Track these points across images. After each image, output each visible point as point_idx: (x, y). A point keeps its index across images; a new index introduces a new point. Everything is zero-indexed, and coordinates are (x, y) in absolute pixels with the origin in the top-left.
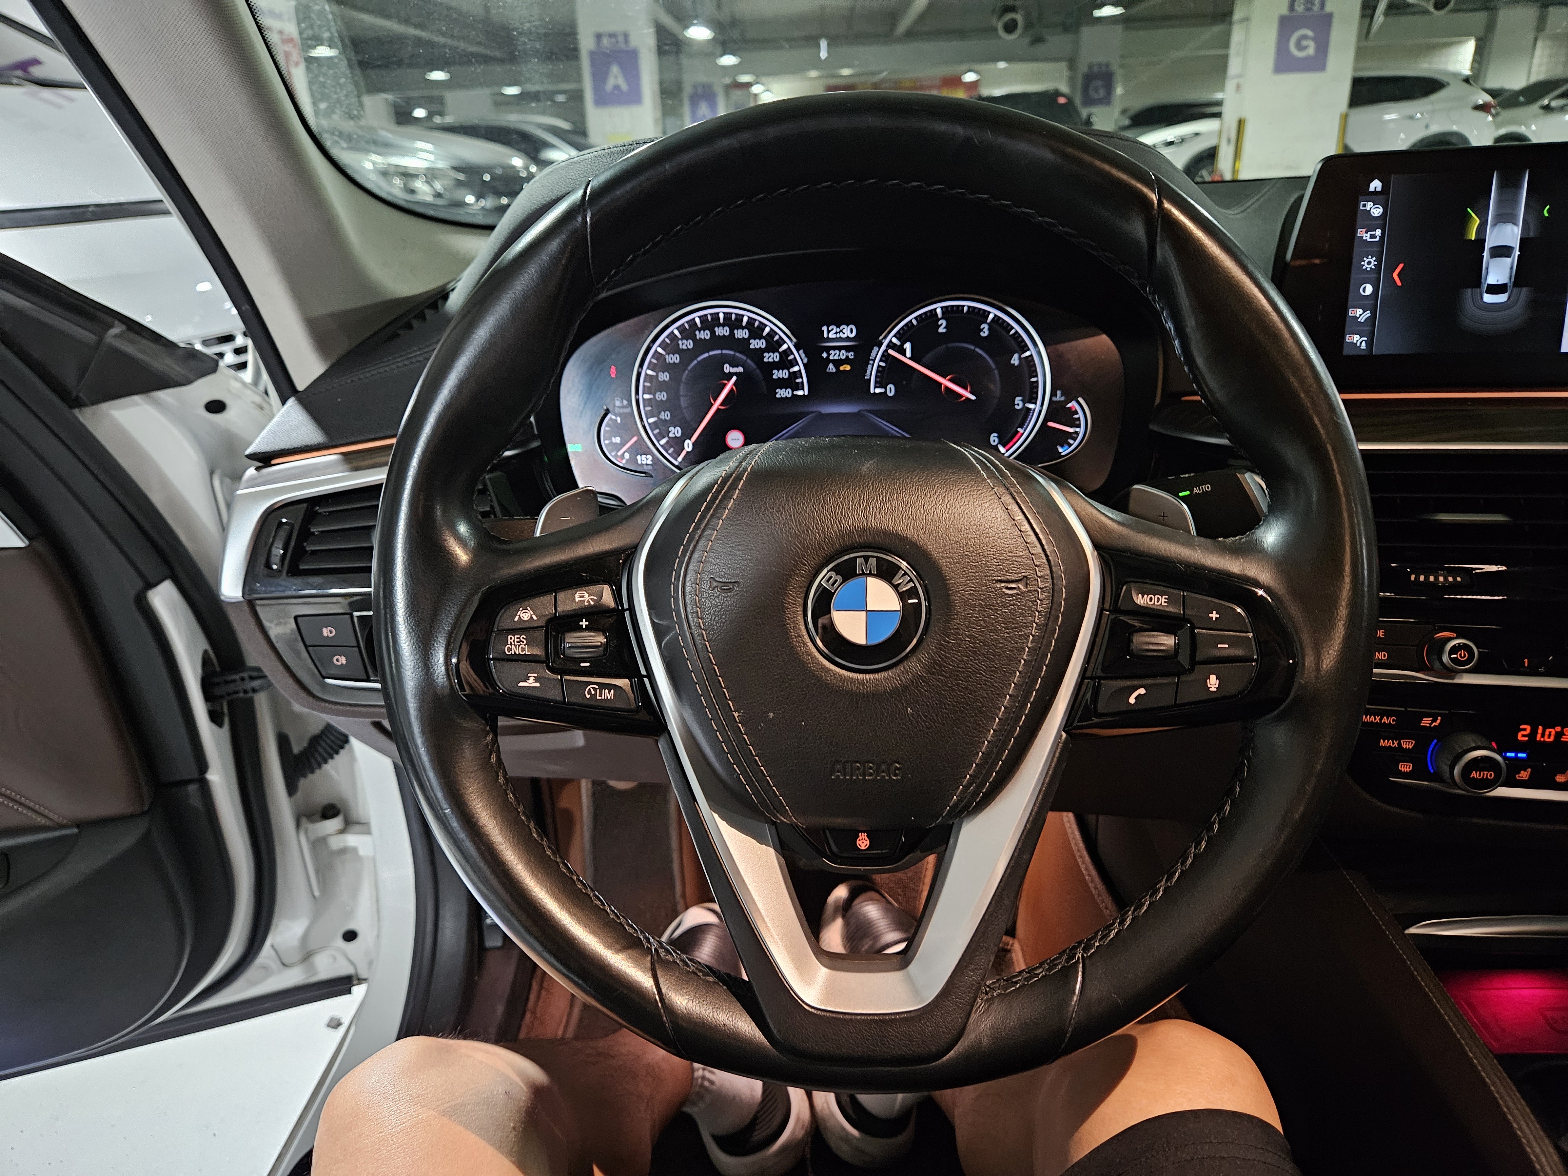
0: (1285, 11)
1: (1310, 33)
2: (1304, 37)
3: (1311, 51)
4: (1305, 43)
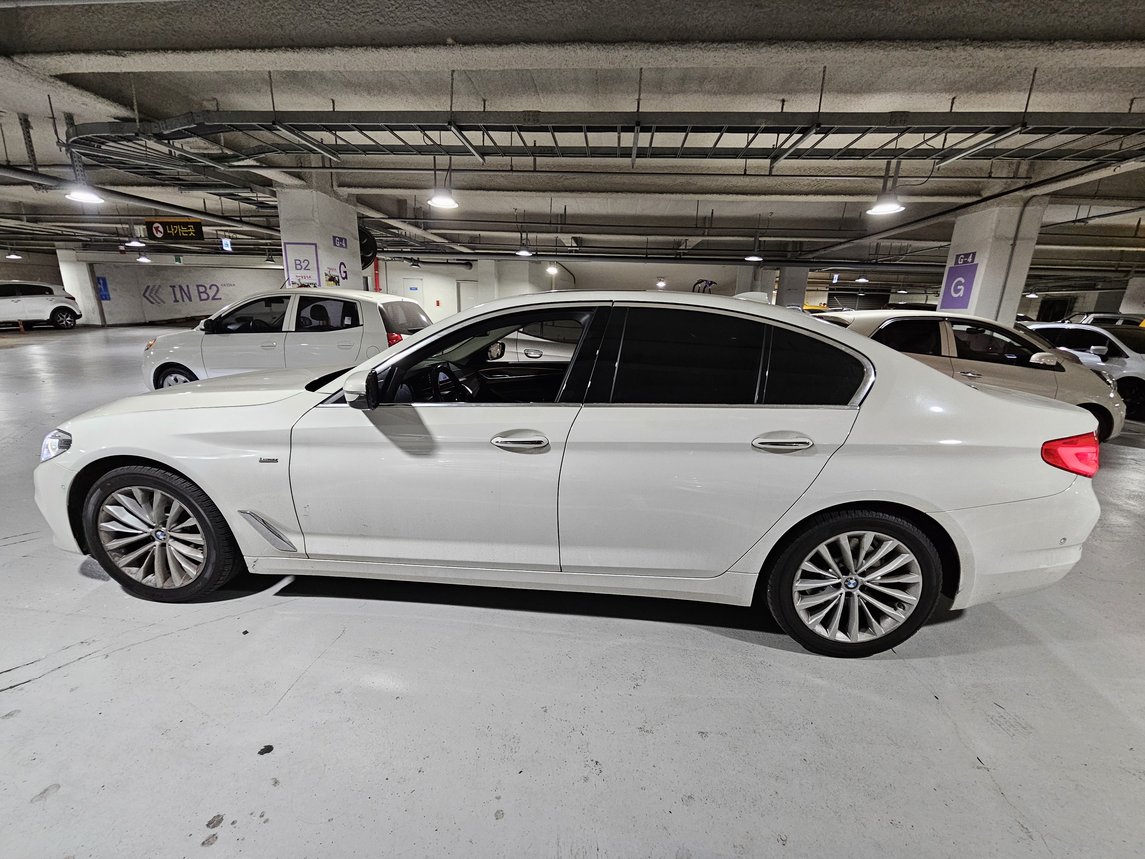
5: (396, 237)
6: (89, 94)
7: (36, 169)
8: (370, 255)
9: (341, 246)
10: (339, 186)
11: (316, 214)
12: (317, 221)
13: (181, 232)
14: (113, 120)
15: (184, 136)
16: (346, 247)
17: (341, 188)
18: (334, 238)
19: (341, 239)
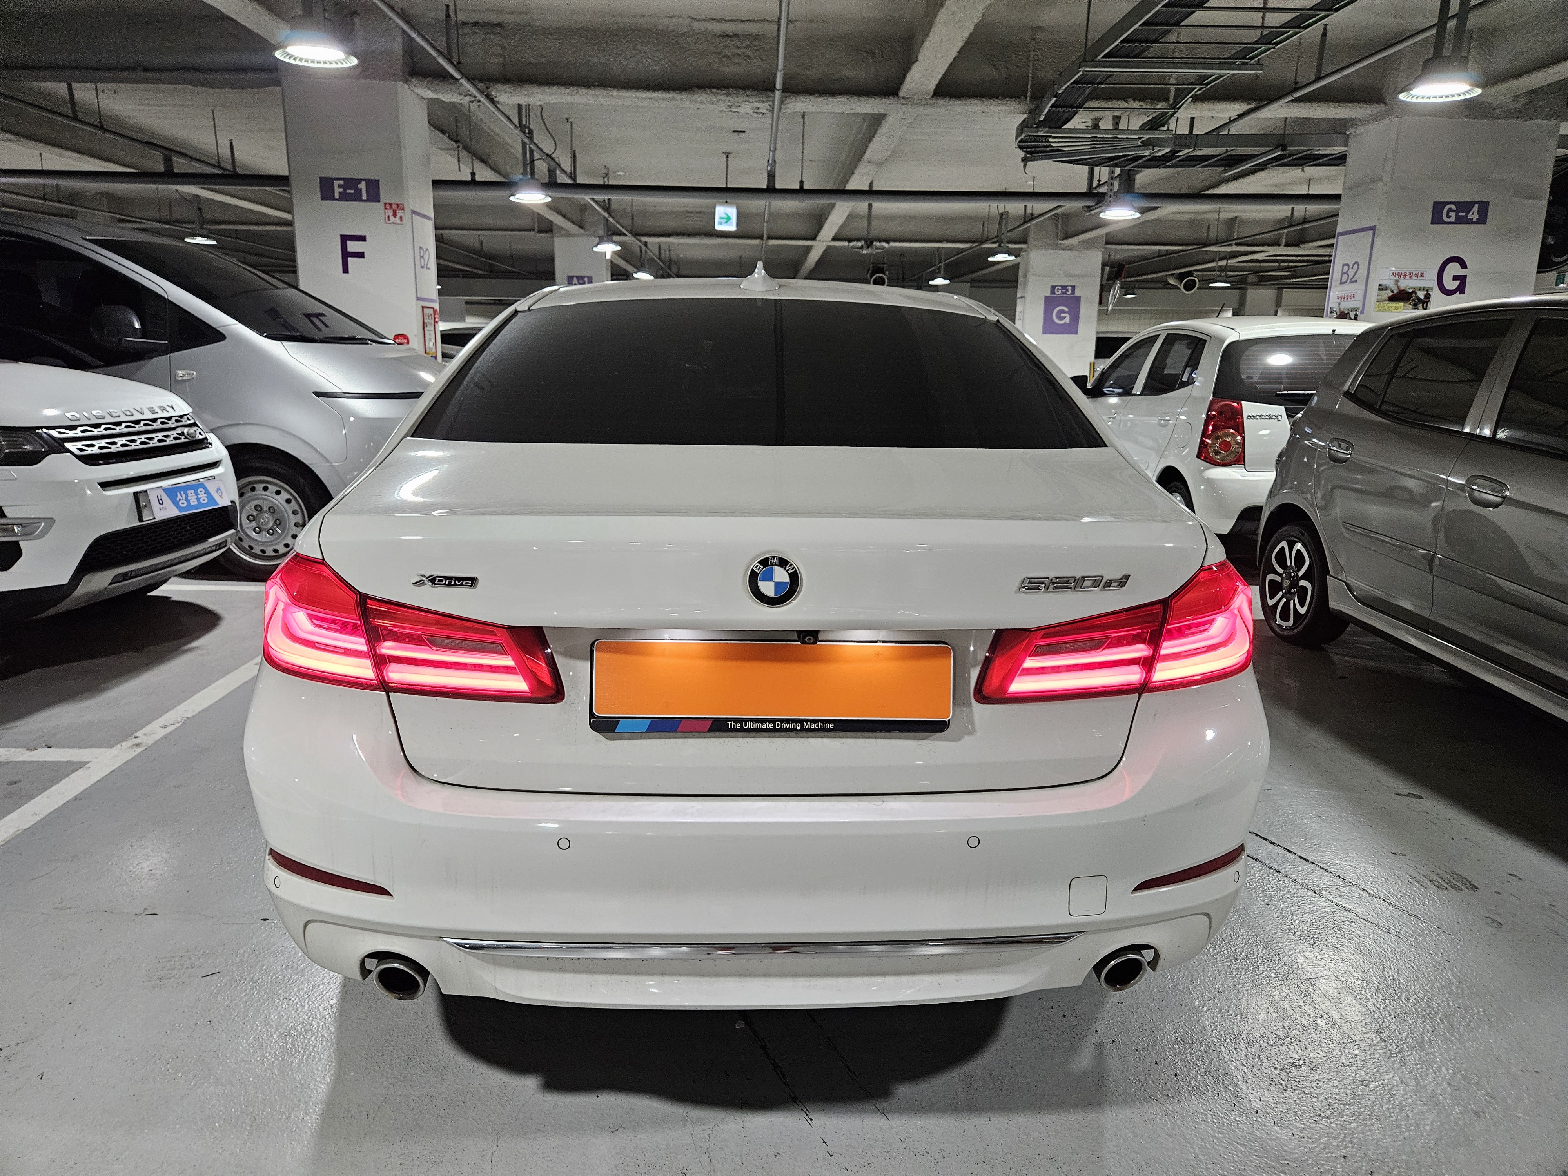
0: (1048, 294)
1: (1066, 309)
2: (1063, 311)
3: (1067, 320)
4: (1063, 315)
6: (972, 100)
9: (1463, 220)
11: (1389, 166)
12: (1387, 178)
16: (1482, 220)
18: (1438, 205)
19: (1464, 207)
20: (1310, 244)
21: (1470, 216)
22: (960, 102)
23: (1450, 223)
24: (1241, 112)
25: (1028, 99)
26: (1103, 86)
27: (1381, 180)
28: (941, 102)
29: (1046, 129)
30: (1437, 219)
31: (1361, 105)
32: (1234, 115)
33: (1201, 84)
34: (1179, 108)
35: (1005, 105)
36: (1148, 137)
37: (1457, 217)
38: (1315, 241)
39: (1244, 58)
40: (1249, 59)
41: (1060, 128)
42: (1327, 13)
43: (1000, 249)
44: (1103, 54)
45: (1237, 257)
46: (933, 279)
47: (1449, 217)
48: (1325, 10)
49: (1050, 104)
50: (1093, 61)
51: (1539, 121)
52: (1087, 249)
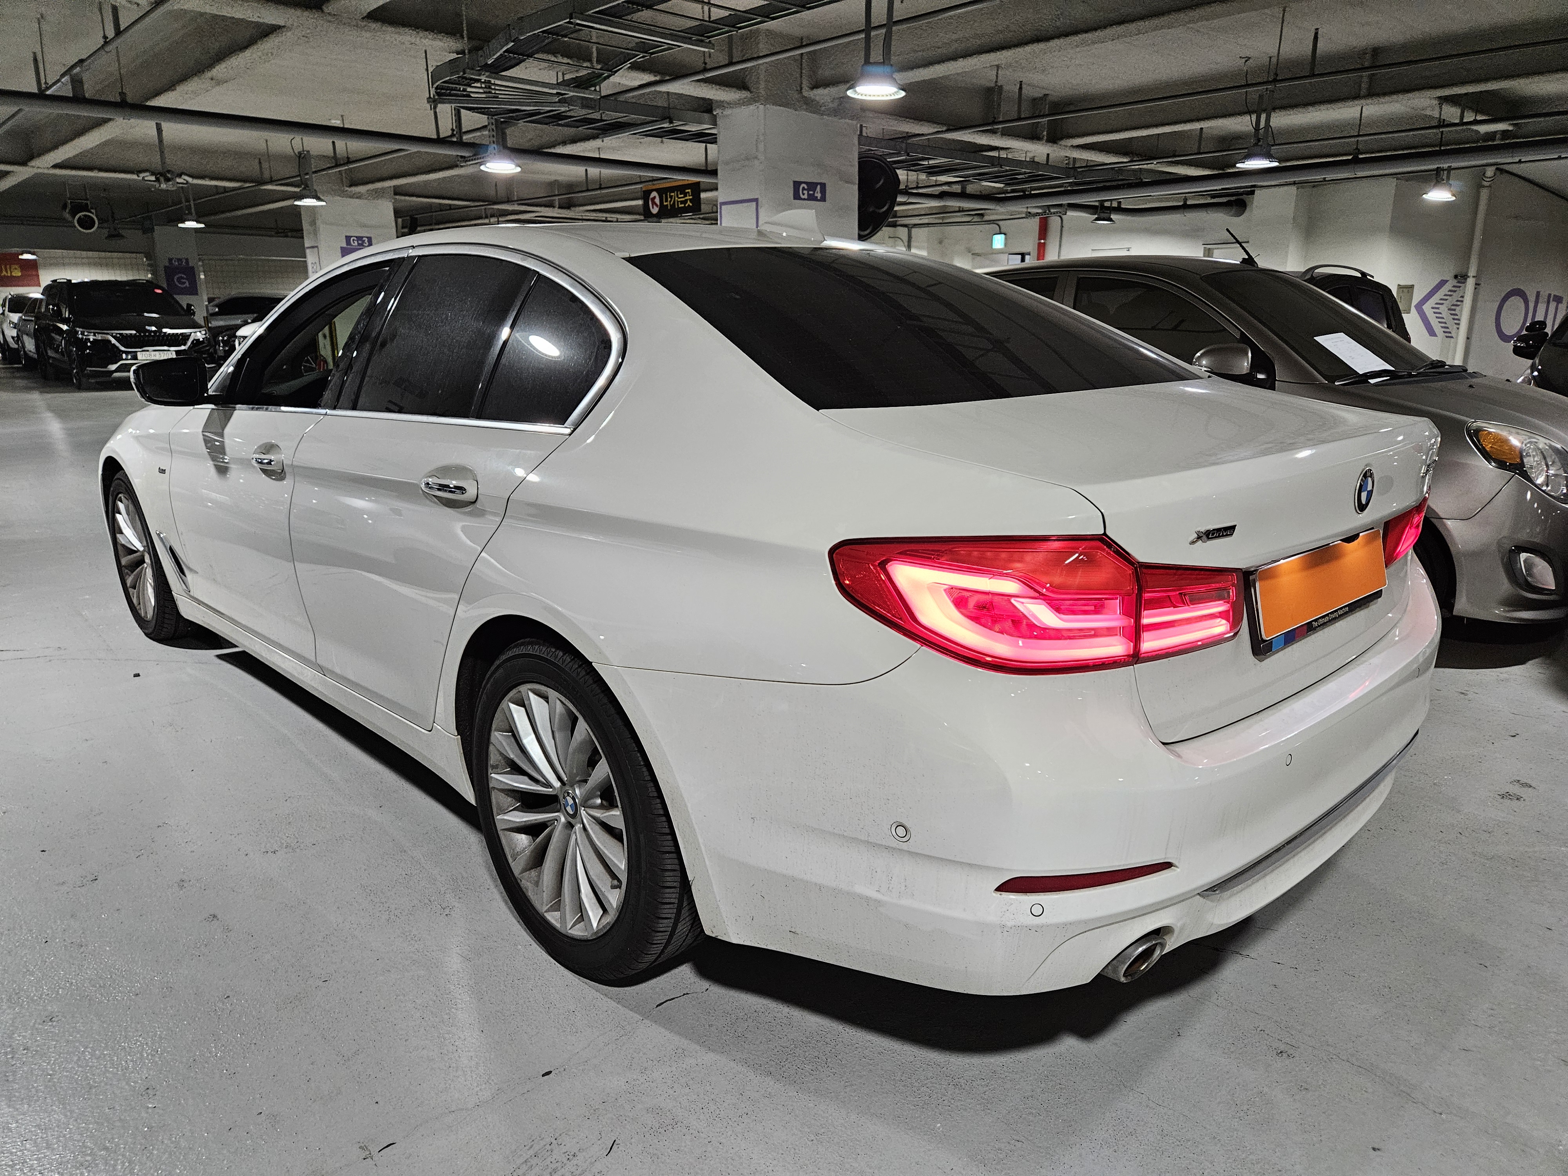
0: (344, 245)
5: (993, 165)
6: (407, 30)
7: (461, 137)
8: (885, 208)
9: (812, 198)
10: (812, 88)
11: (761, 147)
12: (762, 157)
13: (678, 202)
14: (455, 56)
15: (513, 62)
16: (823, 199)
17: (820, 91)
18: (797, 184)
19: (812, 186)
20: (581, 208)
21: (816, 195)
22: (393, 29)
23: (804, 199)
24: (644, 82)
25: (466, 39)
26: (566, 39)
27: (756, 158)
28: (373, 25)
29: (487, 74)
30: (797, 197)
31: (734, 90)
32: (637, 83)
33: (646, 52)
34: (616, 72)
35: (440, 40)
36: (572, 94)
37: (808, 194)
38: (585, 205)
39: (702, 36)
40: (706, 37)
41: (497, 73)
42: (799, 9)
43: (306, 192)
44: (595, 10)
45: (507, 215)
46: (183, 222)
47: (804, 194)
48: (798, 6)
49: (505, 49)
50: (582, 14)
51: (847, 121)
52: (377, 198)
